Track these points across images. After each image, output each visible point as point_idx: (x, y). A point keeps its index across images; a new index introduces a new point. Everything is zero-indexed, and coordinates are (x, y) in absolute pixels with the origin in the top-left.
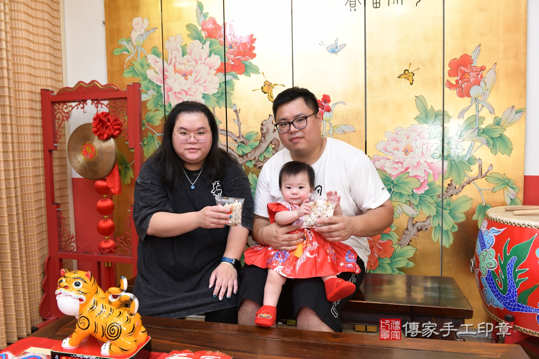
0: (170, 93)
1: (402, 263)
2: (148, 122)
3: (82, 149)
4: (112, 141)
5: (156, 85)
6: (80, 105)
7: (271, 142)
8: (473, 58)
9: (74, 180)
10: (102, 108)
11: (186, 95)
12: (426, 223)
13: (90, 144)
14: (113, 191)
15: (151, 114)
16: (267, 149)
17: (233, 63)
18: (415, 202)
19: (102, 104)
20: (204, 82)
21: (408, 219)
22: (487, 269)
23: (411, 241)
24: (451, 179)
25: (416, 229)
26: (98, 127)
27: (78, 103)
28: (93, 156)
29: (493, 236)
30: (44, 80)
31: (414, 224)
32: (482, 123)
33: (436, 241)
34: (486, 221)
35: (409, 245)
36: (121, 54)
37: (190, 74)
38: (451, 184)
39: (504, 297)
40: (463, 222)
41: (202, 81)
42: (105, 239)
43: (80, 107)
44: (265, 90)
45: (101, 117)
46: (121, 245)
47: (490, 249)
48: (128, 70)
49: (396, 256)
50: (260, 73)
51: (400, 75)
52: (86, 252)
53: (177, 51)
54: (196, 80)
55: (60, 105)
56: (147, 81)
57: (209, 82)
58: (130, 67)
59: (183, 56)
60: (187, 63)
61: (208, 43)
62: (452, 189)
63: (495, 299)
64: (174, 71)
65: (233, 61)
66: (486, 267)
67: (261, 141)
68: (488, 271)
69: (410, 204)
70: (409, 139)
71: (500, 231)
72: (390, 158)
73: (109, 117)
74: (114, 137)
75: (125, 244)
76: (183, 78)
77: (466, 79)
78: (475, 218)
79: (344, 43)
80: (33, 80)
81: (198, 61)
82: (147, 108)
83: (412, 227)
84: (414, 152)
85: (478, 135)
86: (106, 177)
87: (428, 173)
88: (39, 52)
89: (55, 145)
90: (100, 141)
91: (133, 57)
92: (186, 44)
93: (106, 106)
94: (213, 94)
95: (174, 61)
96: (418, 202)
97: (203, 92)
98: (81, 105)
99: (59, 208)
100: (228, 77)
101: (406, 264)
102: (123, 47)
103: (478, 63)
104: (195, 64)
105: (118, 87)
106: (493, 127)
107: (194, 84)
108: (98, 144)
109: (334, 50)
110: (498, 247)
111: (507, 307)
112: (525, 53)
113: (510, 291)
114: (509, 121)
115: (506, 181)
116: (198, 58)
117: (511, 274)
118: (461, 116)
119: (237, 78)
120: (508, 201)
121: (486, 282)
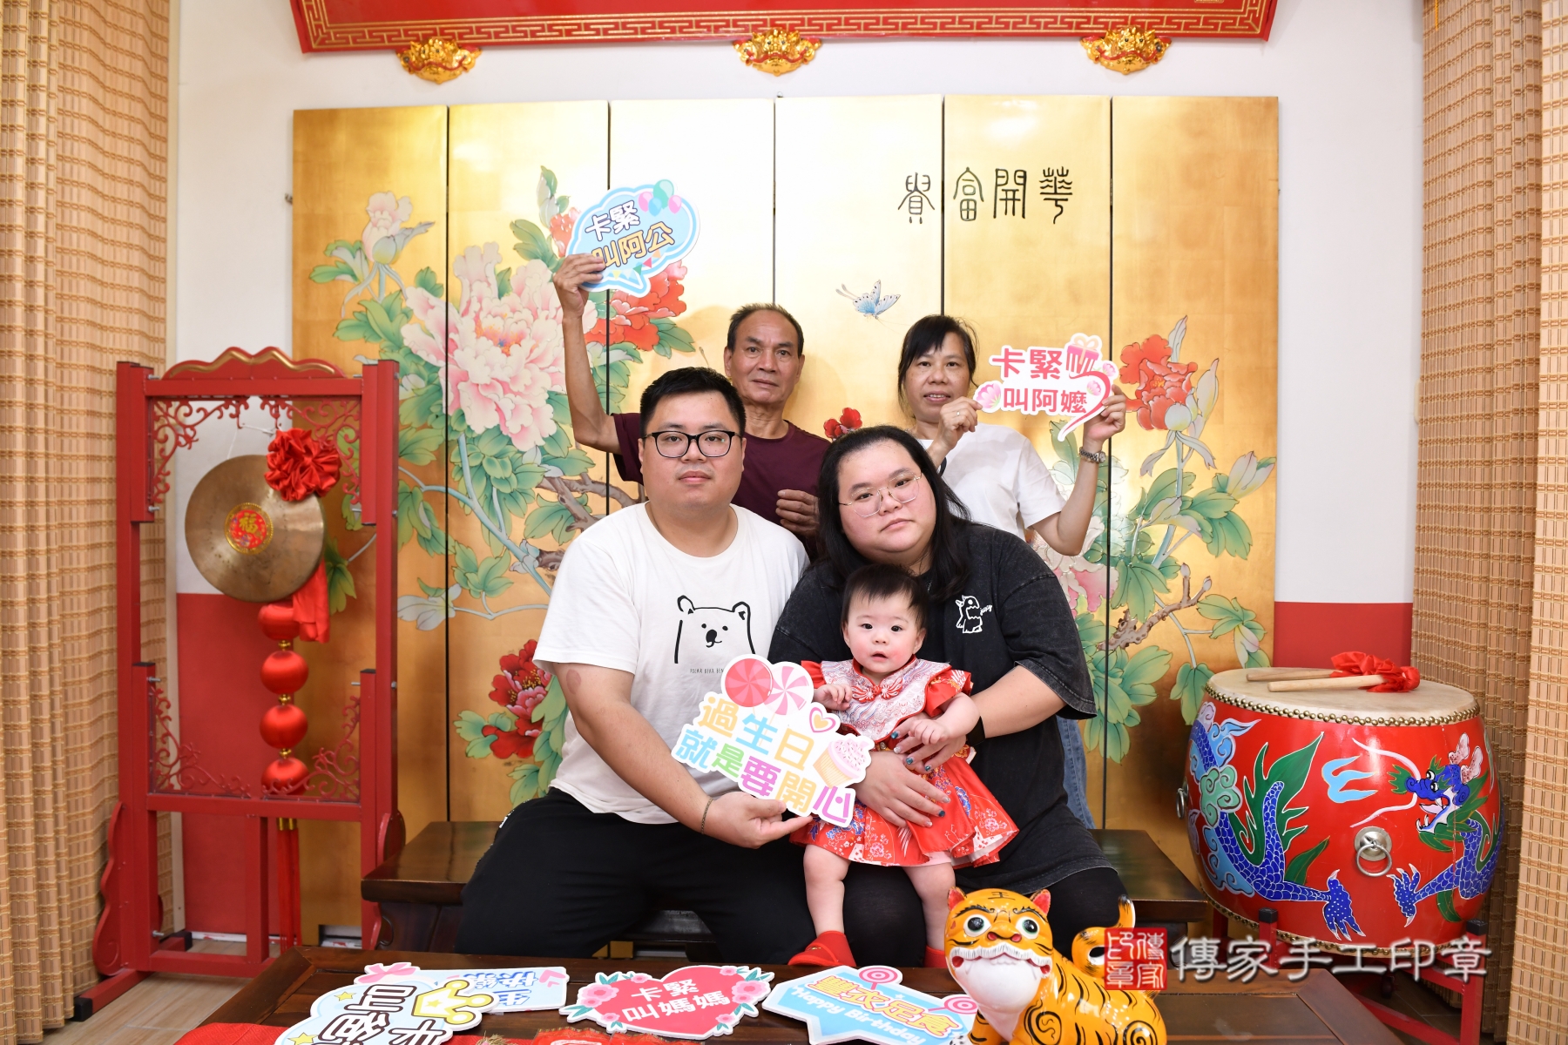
0: (461, 386)
2: (401, 455)
3: (231, 522)
4: (313, 503)
5: (426, 363)
6: (227, 408)
8: (1171, 345)
9: (183, 600)
10: (290, 417)
11: (505, 393)
13: (253, 511)
14: (310, 631)
15: (409, 435)
17: (628, 322)
19: (291, 408)
20: (554, 364)
22: (1219, 810)
24: (1125, 608)
26: (284, 468)
27: (222, 402)
28: (261, 542)
29: (1230, 737)
30: (124, 337)
32: (1190, 487)
34: (1212, 704)
36: (334, 281)
37: (518, 343)
38: (1125, 619)
39: (1257, 869)
40: (1151, 705)
41: (549, 359)
42: (281, 756)
43: (226, 413)
45: (292, 442)
46: (329, 772)
47: (1226, 766)
48: (354, 322)
50: (694, 350)
52: (231, 793)
53: (485, 285)
54: (533, 356)
55: (169, 406)
56: (402, 351)
58: (357, 315)
59: (500, 295)
60: (510, 314)
62: (1128, 630)
63: (1237, 874)
64: (476, 331)
65: (628, 316)
66: (1216, 806)
68: (1222, 814)
71: (1245, 728)
73: (309, 442)
74: (319, 493)
75: (340, 771)
76: (499, 350)
77: (1157, 390)
78: (1174, 694)
79: (896, 293)
80: (97, 337)
81: (539, 311)
82: (398, 418)
85: (1182, 512)
86: (291, 597)
87: (1078, 595)
88: (113, 264)
89: (151, 508)
90: (281, 501)
91: (366, 290)
92: (509, 269)
95: (475, 307)
97: (549, 388)
98: (232, 409)
99: (154, 676)
100: (616, 355)
102: (339, 264)
103: (1180, 357)
104: (531, 318)
105: (338, 368)
106: (1213, 497)
107: (526, 367)
108: (271, 505)
109: (872, 307)
110: (1242, 762)
111: (1263, 891)
112: (1275, 342)
113: (1269, 856)
114: (1244, 483)
115: (1240, 613)
116: (538, 303)
117: (1272, 820)
118: (1146, 468)
119: (635, 358)
120: (1243, 658)
121: (1216, 838)
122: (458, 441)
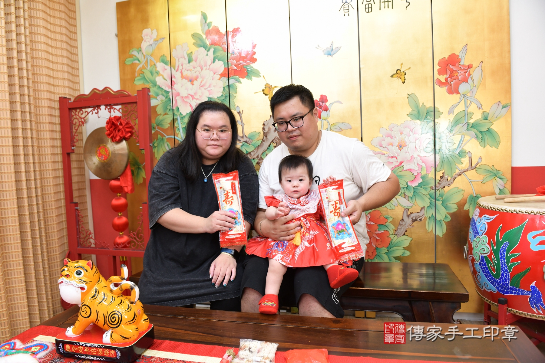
0: (178, 98)
1: (399, 252)
2: (158, 125)
3: (97, 151)
4: (124, 143)
5: (165, 90)
6: (94, 110)
7: (273, 141)
8: (460, 57)
9: (92, 181)
10: (114, 112)
11: (193, 99)
12: (421, 214)
13: (104, 147)
14: (126, 190)
15: (161, 118)
16: (269, 147)
17: (236, 68)
18: (410, 194)
19: (115, 109)
20: (209, 87)
21: (403, 210)
22: (480, 255)
23: (406, 231)
24: (443, 171)
25: (411, 220)
26: (111, 130)
27: (92, 109)
28: (107, 158)
29: (485, 223)
30: (62, 89)
31: (409, 215)
32: (471, 118)
33: (430, 230)
34: (478, 209)
35: (404, 235)
36: (132, 63)
37: (196, 80)
38: (443, 176)
39: (497, 281)
40: (455, 212)
41: (208, 85)
42: (120, 235)
43: (94, 112)
44: (265, 92)
45: (113, 121)
46: (134, 240)
47: (483, 235)
48: (139, 78)
49: (392, 246)
51: (392, 74)
52: (103, 247)
53: (184, 59)
54: (202, 84)
55: (76, 111)
56: (156, 87)
57: (214, 86)
58: (141, 75)
59: (189, 62)
60: (193, 69)
61: (212, 50)
62: (444, 181)
63: (489, 283)
64: (181, 77)
65: (236, 66)
66: (479, 253)
67: (263, 140)
68: (482, 256)
69: (405, 196)
70: (403, 135)
71: (492, 218)
72: (385, 152)
74: (126, 139)
75: (138, 239)
76: (189, 83)
77: (455, 77)
78: (466, 207)
80: (52, 89)
81: (203, 67)
82: (156, 112)
83: (407, 218)
84: (407, 147)
85: (468, 129)
86: (119, 178)
87: (422, 167)
88: (57, 63)
89: (73, 148)
90: (113, 143)
91: (143, 66)
92: (192, 52)
93: (119, 111)
94: (218, 97)
95: (181, 68)
96: (412, 194)
97: (208, 96)
98: (96, 111)
99: (78, 207)
100: (232, 81)
101: (402, 253)
102: (134, 57)
103: (465, 62)
104: (200, 70)
105: (129, 93)
106: (481, 122)
107: (199, 89)
108: (112, 147)
109: (330, 53)
110: (490, 233)
111: (500, 291)
112: (509, 52)
113: (503, 275)
114: (496, 115)
115: (495, 172)
116: (203, 64)
117: (504, 259)
118: (450, 112)
119: (239, 82)
120: (497, 191)
121: (479, 267)
122: (177, 119)
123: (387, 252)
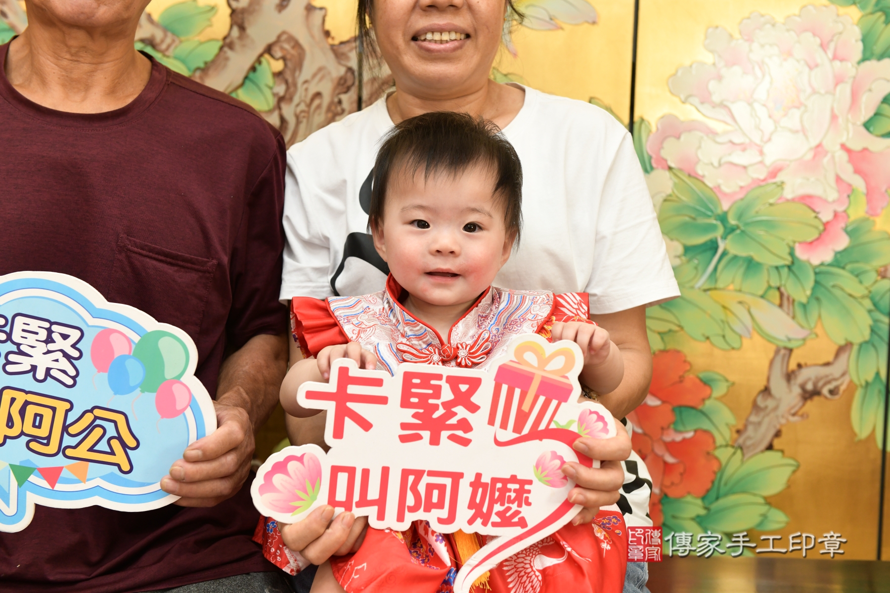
1: (745, 516)
7: (269, 49)
12: (835, 371)
16: (251, 75)
18: (800, 293)
21: (771, 355)
23: (778, 434)
25: (797, 390)
31: (793, 372)
33: (864, 434)
35: (770, 447)
49: (723, 490)
67: (227, 43)
69: (784, 300)
70: (790, 60)
72: (719, 127)
83: (783, 383)
84: (802, 109)
87: (851, 189)
96: (808, 293)
101: (759, 519)
123: (702, 512)
